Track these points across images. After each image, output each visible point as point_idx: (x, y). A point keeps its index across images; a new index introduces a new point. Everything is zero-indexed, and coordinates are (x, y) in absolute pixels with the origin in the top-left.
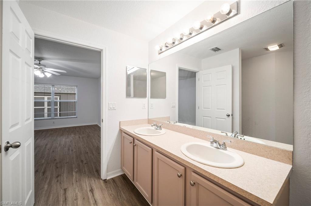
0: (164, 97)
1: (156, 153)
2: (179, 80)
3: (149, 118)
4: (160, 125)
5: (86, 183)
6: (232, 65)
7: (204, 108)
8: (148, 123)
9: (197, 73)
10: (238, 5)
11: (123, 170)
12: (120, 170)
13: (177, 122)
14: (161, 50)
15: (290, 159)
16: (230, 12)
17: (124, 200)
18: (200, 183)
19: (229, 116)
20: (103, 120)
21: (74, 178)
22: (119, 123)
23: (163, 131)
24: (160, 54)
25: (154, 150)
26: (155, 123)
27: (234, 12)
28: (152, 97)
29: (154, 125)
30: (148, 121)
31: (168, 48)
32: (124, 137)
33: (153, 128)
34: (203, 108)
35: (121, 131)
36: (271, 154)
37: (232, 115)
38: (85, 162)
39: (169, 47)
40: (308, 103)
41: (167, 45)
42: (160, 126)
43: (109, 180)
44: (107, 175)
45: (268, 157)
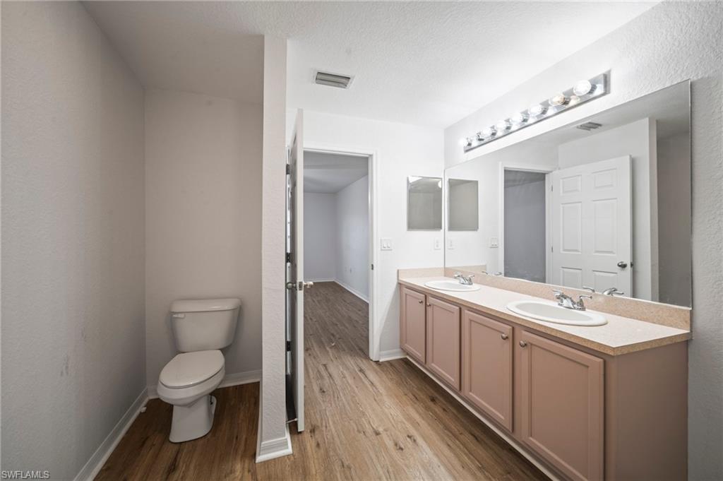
0: (475, 227)
1: (466, 312)
2: (506, 187)
3: (446, 266)
4: (469, 276)
5: (351, 362)
6: (630, 156)
7: (565, 250)
8: (445, 276)
9: (546, 175)
10: (606, 79)
11: (404, 351)
12: (399, 350)
13: (501, 274)
14: (469, 144)
15: (686, 322)
16: (593, 88)
17: (413, 387)
18: (534, 343)
19: (623, 266)
20: (375, 266)
21: (331, 354)
22: (396, 271)
23: (475, 286)
24: (467, 151)
25: (463, 308)
26: (460, 274)
27: (599, 90)
28: (452, 227)
29: (459, 276)
30: (445, 272)
31: (482, 142)
32: (406, 295)
33: (456, 282)
34: (561, 250)
35: (400, 285)
36: (659, 316)
37: (632, 265)
38: (337, 336)
39: (486, 140)
40: (712, 236)
41: (480, 138)
42: (470, 280)
43: (382, 362)
44: (380, 355)
45: (655, 321)
